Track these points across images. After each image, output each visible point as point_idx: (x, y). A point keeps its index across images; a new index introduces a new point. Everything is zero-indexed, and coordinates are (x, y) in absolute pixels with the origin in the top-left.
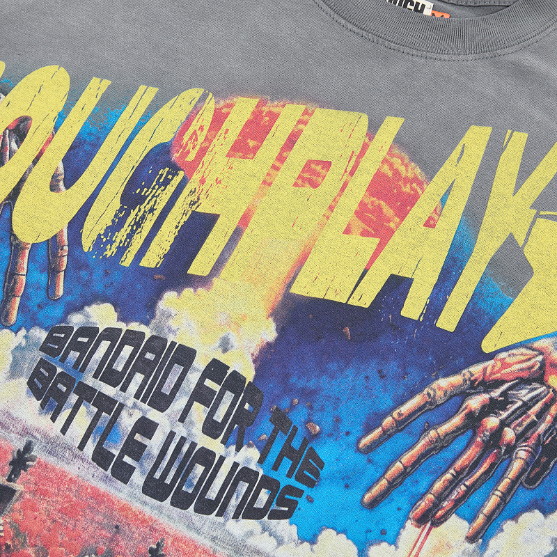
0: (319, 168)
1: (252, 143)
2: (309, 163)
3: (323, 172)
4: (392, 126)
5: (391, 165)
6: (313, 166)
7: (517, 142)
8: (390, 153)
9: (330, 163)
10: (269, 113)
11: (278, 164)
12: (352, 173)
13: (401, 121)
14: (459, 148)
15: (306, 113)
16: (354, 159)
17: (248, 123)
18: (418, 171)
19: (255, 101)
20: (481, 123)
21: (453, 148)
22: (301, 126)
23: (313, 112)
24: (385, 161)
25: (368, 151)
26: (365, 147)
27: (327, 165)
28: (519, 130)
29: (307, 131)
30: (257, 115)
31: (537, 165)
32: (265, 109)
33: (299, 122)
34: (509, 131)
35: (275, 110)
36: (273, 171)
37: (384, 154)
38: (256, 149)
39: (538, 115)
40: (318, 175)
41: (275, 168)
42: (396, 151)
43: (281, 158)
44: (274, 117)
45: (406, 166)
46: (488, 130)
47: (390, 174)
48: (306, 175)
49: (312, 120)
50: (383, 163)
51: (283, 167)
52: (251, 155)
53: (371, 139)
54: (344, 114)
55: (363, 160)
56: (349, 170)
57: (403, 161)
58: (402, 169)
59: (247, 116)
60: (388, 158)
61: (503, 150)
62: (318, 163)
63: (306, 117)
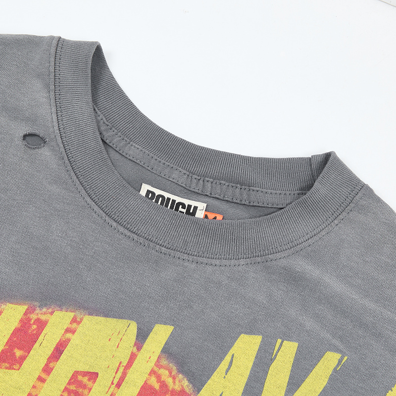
0: (85, 380)
1: (18, 353)
2: (76, 374)
3: (90, 384)
4: (161, 334)
5: (159, 377)
6: (80, 378)
7: (287, 351)
8: (158, 364)
9: (96, 374)
10: (38, 321)
11: (44, 376)
12: (119, 385)
13: (169, 329)
14: (228, 358)
15: (74, 320)
16: (121, 370)
17: (16, 332)
18: (186, 383)
19: (23, 308)
20: (250, 332)
21: (222, 359)
22: (69, 335)
23: (82, 320)
24: (152, 372)
25: (136, 362)
26: (133, 357)
27: (93, 376)
28: (289, 339)
29: (75, 339)
30: (25, 322)
31: (306, 376)
32: (34, 317)
33: (68, 330)
34: (279, 341)
35: (43, 318)
36: (39, 384)
37: (151, 364)
38: (23, 359)
39: (309, 324)
40: (84, 387)
41: (41, 380)
42: (164, 362)
43: (47, 370)
44: (42, 324)
45: (174, 378)
46: (258, 339)
47: (157, 386)
48: (73, 387)
49: (80, 329)
50: (150, 374)
51: (49, 379)
52: (18, 366)
53: (139, 349)
54: (112, 322)
55: (130, 372)
56: (116, 382)
57: (170, 373)
58: (169, 381)
59: (15, 324)
60: (156, 369)
61: (272, 360)
62: (85, 374)
63: (74, 325)
